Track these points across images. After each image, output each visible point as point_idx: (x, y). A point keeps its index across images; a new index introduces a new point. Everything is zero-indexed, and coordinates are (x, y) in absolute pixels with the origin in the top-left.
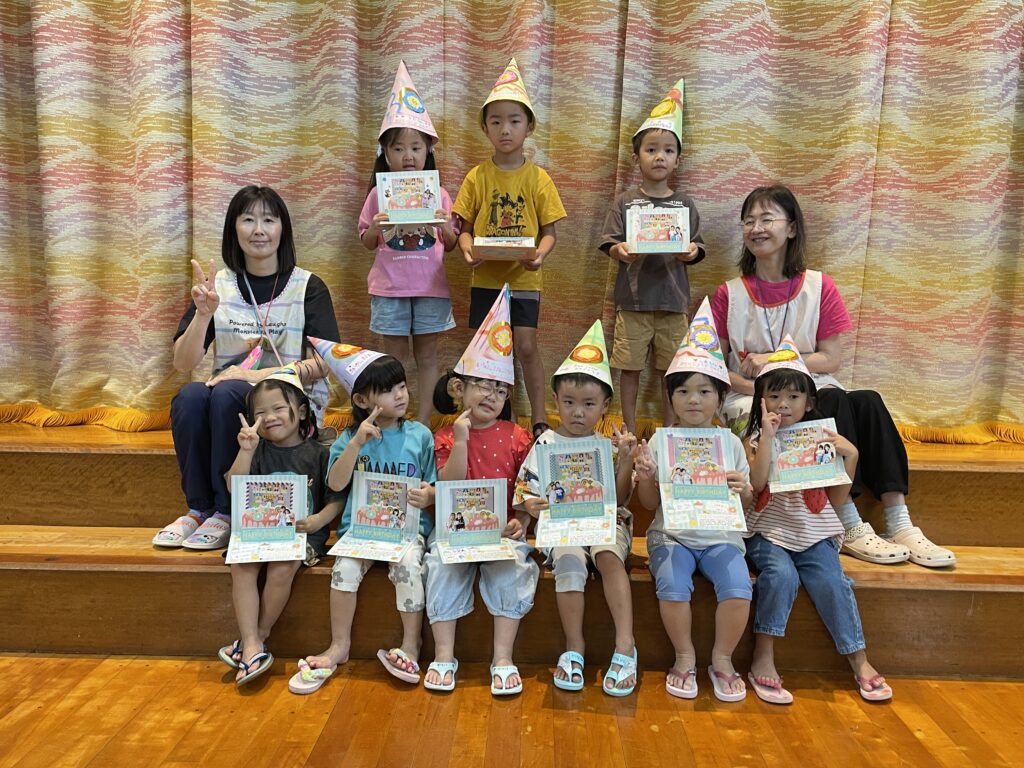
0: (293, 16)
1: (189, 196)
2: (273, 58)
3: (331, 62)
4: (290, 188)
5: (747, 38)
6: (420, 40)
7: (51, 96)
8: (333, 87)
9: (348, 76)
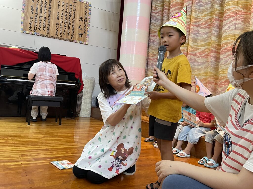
0: (209, 19)
2: (204, 28)
4: (205, 55)
6: (228, 17)
9: (215, 29)
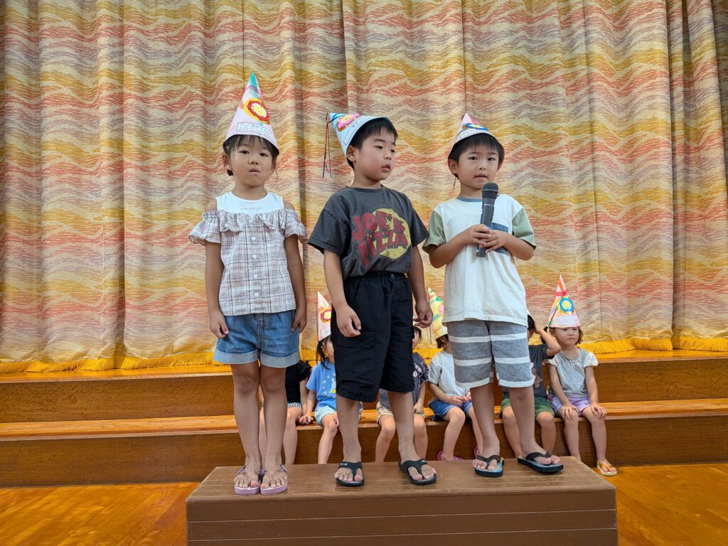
1: (122, 248)
2: (162, 178)
3: (191, 180)
5: (399, 161)
7: (49, 202)
8: (193, 192)
9: (200, 186)
